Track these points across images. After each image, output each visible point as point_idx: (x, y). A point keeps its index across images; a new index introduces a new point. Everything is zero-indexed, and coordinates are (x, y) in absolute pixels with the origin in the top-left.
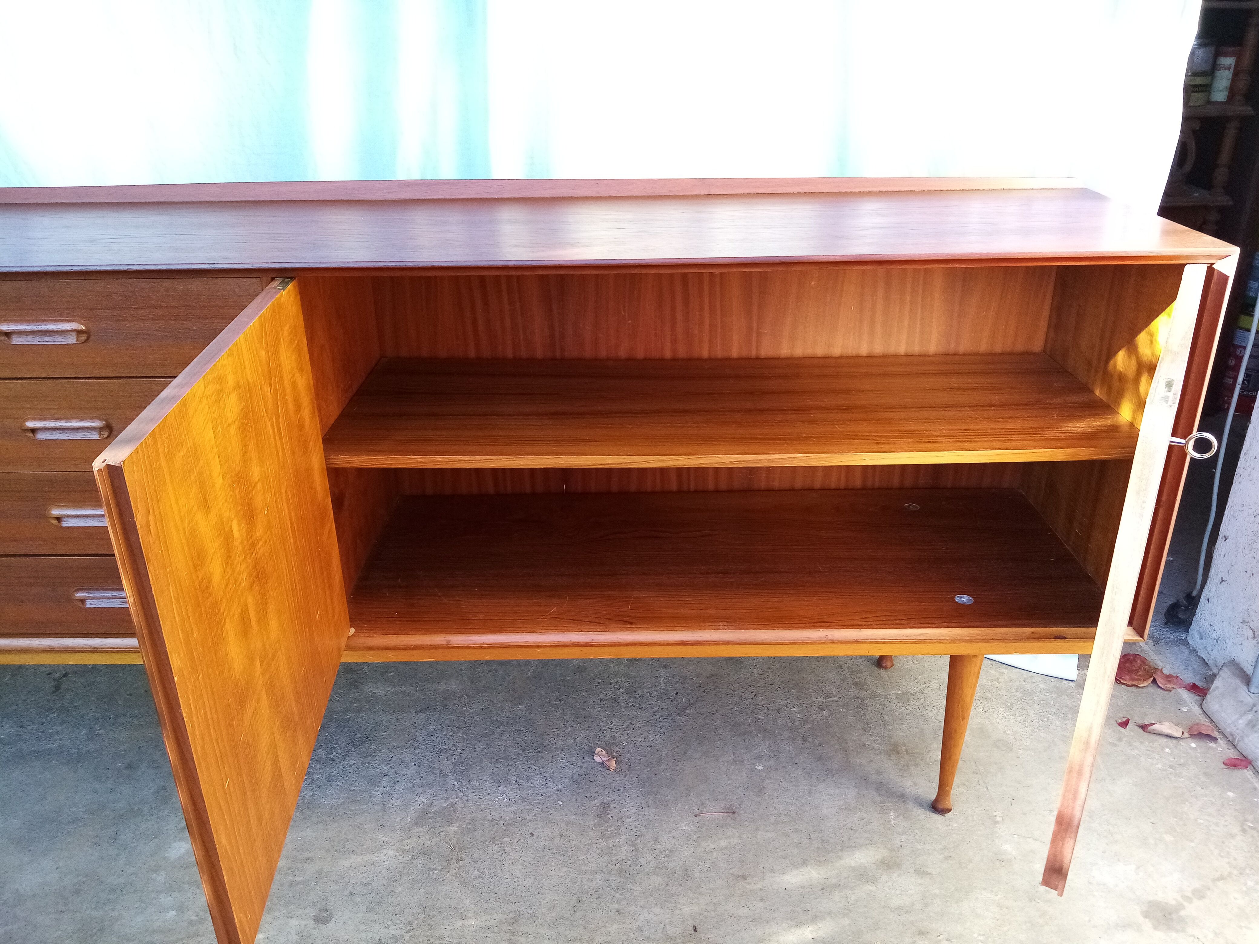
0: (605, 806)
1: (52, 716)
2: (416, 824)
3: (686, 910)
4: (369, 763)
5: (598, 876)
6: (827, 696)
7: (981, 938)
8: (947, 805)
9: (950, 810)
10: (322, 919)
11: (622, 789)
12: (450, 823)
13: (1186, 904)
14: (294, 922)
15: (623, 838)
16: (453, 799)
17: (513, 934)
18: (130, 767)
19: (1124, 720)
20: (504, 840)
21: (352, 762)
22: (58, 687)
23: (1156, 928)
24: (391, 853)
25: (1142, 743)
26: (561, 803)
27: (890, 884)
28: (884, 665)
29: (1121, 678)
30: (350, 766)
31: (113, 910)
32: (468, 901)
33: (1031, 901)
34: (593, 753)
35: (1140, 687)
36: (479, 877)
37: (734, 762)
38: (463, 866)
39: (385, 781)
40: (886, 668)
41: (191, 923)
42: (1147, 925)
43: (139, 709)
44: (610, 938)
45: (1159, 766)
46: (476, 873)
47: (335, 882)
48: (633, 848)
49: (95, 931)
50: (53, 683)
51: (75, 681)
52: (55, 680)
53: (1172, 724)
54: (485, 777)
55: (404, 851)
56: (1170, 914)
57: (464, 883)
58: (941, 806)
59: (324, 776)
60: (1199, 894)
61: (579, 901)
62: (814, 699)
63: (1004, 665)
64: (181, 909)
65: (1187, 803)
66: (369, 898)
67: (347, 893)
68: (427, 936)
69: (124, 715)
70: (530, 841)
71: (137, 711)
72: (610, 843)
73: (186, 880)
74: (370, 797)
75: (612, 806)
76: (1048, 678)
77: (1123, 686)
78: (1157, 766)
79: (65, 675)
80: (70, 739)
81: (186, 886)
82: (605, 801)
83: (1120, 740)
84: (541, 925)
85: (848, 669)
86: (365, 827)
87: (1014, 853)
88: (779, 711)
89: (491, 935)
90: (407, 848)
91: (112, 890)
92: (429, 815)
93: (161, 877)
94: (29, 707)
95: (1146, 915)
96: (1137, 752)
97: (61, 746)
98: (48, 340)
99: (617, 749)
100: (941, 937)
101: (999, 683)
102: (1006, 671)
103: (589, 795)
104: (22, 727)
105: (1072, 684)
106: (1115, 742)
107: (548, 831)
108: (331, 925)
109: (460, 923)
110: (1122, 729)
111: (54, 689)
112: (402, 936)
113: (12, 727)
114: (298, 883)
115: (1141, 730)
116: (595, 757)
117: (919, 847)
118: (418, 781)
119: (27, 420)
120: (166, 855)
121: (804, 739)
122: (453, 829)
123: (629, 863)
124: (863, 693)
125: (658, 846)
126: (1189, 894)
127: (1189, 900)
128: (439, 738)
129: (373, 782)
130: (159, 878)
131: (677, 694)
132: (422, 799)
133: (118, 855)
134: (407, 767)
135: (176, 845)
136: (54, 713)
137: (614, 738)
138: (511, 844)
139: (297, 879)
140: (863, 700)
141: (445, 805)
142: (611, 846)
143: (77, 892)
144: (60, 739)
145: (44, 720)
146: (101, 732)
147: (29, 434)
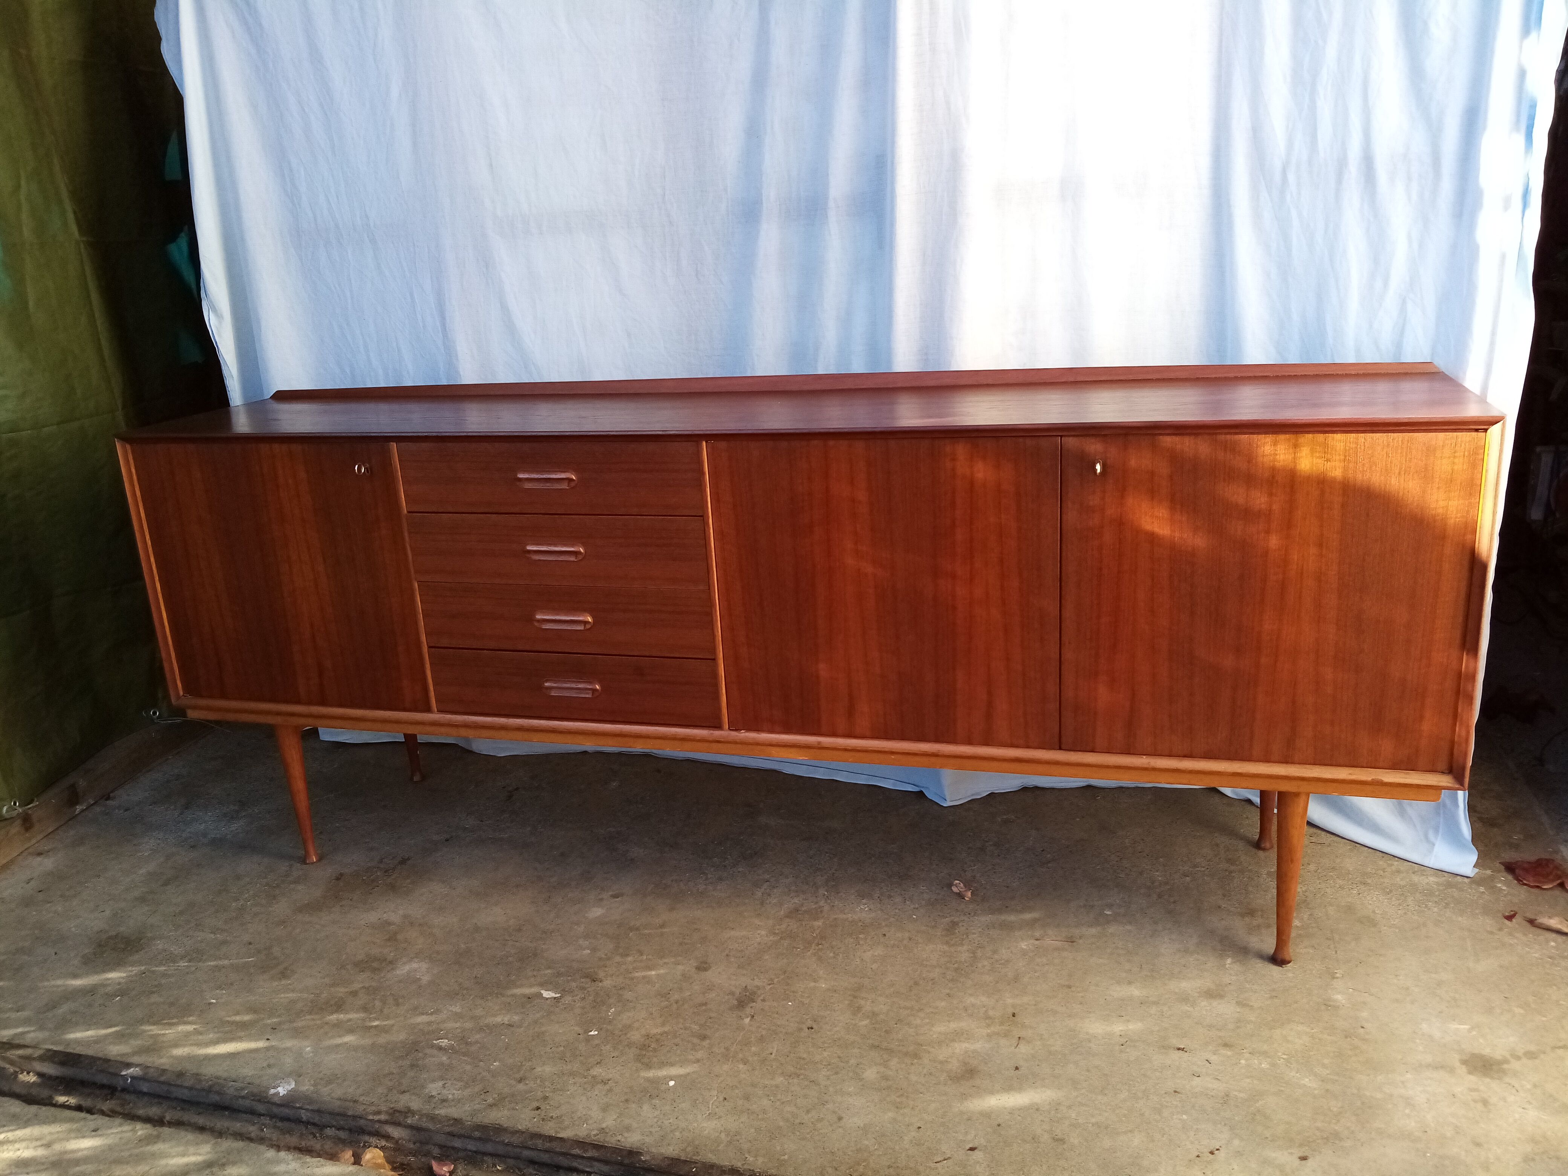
0: (954, 924)
2: (787, 917)
3: (1009, 1001)
4: (755, 872)
5: (937, 970)
6: (1195, 866)
7: (1285, 1057)
8: (1287, 958)
9: (1289, 962)
10: (703, 967)
11: (973, 914)
12: (816, 919)
13: (1512, 1060)
14: (680, 967)
15: (965, 948)
16: (822, 903)
17: (855, 997)
18: (562, 854)
19: (1512, 913)
20: (860, 936)
21: (740, 869)
23: (1470, 1073)
24: (763, 933)
25: (1525, 935)
26: (915, 917)
27: (1208, 1008)
28: (1263, 846)
29: (1524, 879)
30: (739, 872)
31: (544, 944)
32: (822, 971)
33: (1346, 1037)
34: (950, 885)
35: (1545, 889)
36: (834, 957)
37: (1085, 906)
38: (822, 949)
39: (766, 885)
40: (1264, 849)
41: (600, 959)
42: (1463, 1069)
44: (937, 1011)
45: (1537, 955)
46: (832, 955)
47: (716, 947)
48: (972, 955)
49: (531, 954)
53: (1563, 920)
54: (852, 891)
55: (775, 934)
56: (1491, 1065)
57: (820, 959)
58: (1280, 957)
59: (717, 876)
60: (1531, 1055)
61: (916, 984)
62: (1181, 868)
63: (1397, 859)
64: (594, 950)
65: (1554, 987)
66: (742, 960)
67: (725, 954)
68: (784, 989)
70: (882, 939)
72: (952, 949)
73: (600, 932)
74: (752, 894)
75: (960, 924)
76: (1441, 873)
77: (1525, 887)
78: (1534, 955)
79: (517, 789)
80: (518, 832)
81: (599, 936)
82: (955, 920)
83: (1500, 929)
84: (881, 995)
85: (1224, 847)
86: (745, 914)
87: (1344, 1001)
88: (1141, 873)
89: (837, 995)
90: (777, 931)
91: (544, 932)
92: (800, 912)
93: (581, 929)
94: (487, 808)
95: (1464, 1062)
96: (1516, 941)
97: (511, 836)
98: (548, 486)
99: (975, 885)
100: (1245, 1051)
101: (1384, 872)
102: (1396, 863)
103: (940, 914)
104: (482, 821)
105: (1466, 880)
106: (1495, 931)
107: (899, 935)
108: (709, 974)
109: (812, 984)
110: (1506, 922)
112: (764, 987)
114: (686, 944)
115: (1528, 925)
116: (953, 888)
117: (1248, 986)
118: (793, 888)
119: (528, 545)
120: (586, 915)
121: (1160, 896)
122: (818, 923)
123: (966, 965)
124: (1232, 868)
125: (996, 957)
126: (1520, 1054)
127: (1518, 1058)
128: (817, 861)
129: (757, 885)
130: (579, 929)
131: (1042, 851)
132: (796, 900)
133: (550, 911)
134: (787, 877)
135: (595, 909)
137: (974, 877)
138: (866, 939)
139: (686, 941)
140: (1231, 872)
141: (814, 907)
142: (953, 951)
143: (520, 930)
144: (511, 832)
146: (542, 830)
147: (528, 555)
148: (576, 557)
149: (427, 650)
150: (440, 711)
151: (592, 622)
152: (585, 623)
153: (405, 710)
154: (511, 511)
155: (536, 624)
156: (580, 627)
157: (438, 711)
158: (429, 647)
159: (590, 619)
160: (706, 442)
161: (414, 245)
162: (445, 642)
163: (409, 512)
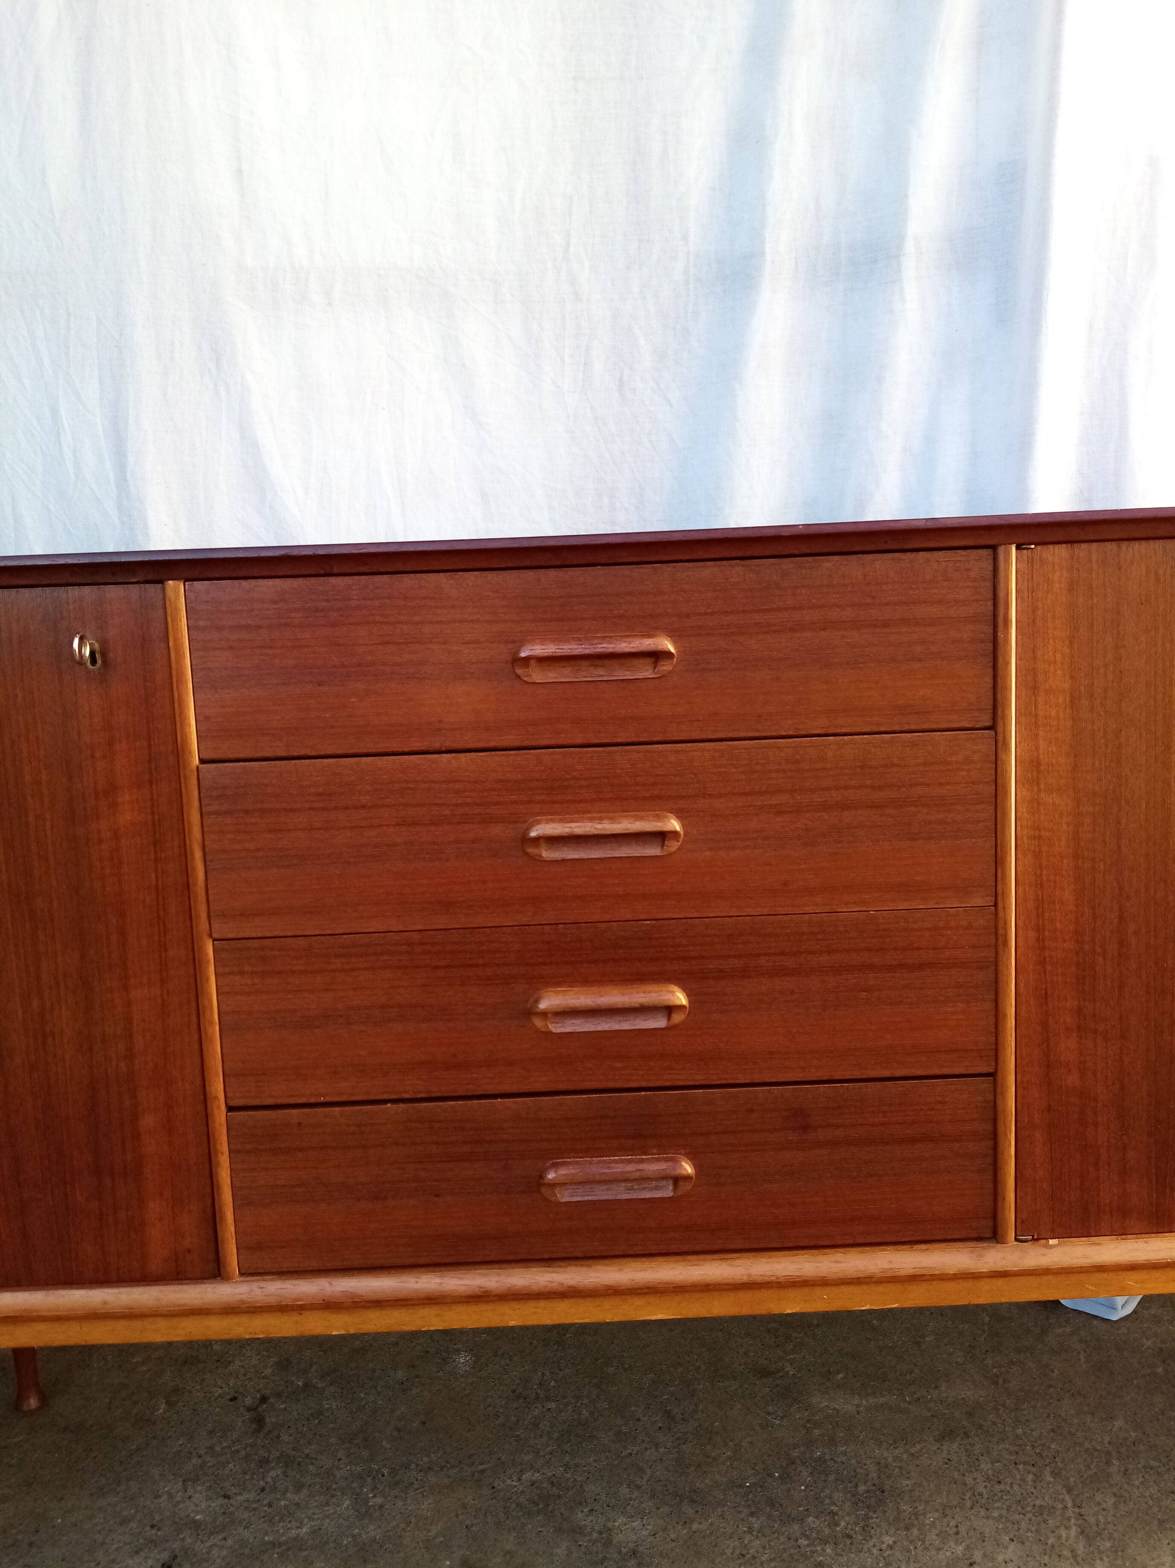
1: (273, 1473)
22: (260, 1421)
43: (428, 1456)
50: (247, 1416)
51: (285, 1409)
52: (249, 1409)
69: (406, 1466)
71: (425, 1459)
79: (264, 1399)
80: (328, 1517)
94: (222, 1459)
97: (314, 1532)
104: (226, 1497)
111: (254, 1426)
113: (208, 1498)
119: (534, 823)
136: (273, 1468)
144: (310, 1519)
145: (262, 1483)
146: (379, 1500)
147: (531, 850)
148: (663, 845)
149: (223, 1118)
150: (248, 1273)
151: (688, 1006)
152: (670, 1010)
153: (145, 1279)
154: (492, 744)
155: (538, 1023)
156: (659, 1023)
157: (241, 1274)
158: (230, 1109)
159: (680, 998)
160: (1018, 548)
161: (69, 315)
162: (275, 1092)
163: (202, 761)
